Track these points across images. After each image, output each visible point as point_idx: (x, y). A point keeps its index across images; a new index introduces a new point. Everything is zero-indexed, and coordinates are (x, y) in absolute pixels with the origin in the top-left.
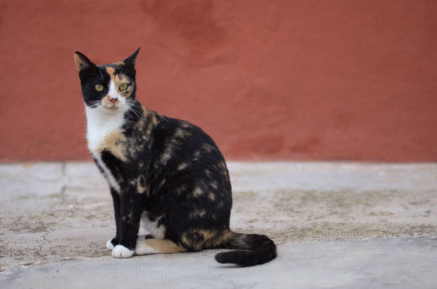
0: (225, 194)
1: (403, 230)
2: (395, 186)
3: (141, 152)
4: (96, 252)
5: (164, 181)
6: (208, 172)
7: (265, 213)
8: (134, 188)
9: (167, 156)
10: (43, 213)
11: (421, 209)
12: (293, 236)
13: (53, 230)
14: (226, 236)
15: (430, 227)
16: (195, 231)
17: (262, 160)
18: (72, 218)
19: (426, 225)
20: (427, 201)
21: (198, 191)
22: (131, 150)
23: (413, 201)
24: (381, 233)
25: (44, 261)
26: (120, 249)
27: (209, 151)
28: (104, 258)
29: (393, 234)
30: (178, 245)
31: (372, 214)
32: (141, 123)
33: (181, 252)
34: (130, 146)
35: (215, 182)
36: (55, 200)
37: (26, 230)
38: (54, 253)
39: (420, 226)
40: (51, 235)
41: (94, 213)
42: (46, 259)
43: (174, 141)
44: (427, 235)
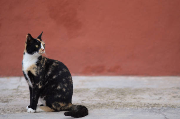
0: (70, 89)
1: (145, 105)
2: (149, 86)
3: (41, 72)
4: (23, 111)
5: (47, 82)
6: (64, 80)
7: (90, 97)
8: (37, 86)
9: (49, 73)
10: (9, 96)
11: (158, 97)
12: (98, 106)
13: (10, 102)
14: (70, 106)
15: (158, 104)
16: (57, 103)
17: (96, 75)
18: (18, 98)
19: (157, 104)
20: (162, 93)
21: (59, 87)
22: (38, 71)
23: (155, 93)
24: (135, 106)
25: (4, 113)
26: (30, 110)
27: (65, 71)
28: (25, 113)
29: (140, 107)
30: (51, 108)
31: (135, 98)
32: (42, 61)
33: (53, 111)
34: (38, 70)
35: (66, 84)
36: (14, 91)
37: (2, 102)
38: (8, 110)
39: (154, 104)
40: (9, 104)
41: (26, 96)
42: (5, 112)
43: (52, 67)
44: (156, 108)
